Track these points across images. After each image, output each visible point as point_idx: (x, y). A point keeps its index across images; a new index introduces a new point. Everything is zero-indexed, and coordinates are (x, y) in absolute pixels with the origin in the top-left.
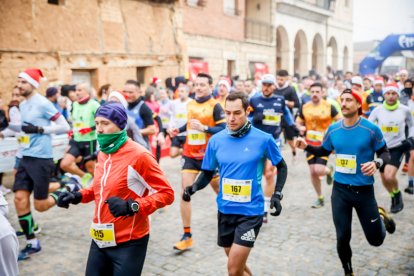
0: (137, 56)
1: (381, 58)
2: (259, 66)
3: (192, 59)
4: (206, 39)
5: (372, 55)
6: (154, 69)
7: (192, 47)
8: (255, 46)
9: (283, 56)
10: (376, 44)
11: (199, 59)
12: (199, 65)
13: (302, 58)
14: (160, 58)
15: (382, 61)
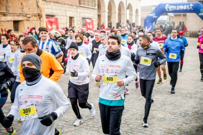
0: (14, 14)
1: (156, 17)
2: (88, 21)
3: (48, 16)
4: (56, 4)
5: (151, 15)
6: (25, 22)
7: (48, 9)
8: (85, 9)
9: (102, 14)
10: (154, 8)
11: (52, 16)
12: (53, 20)
13: (113, 16)
14: (28, 16)
15: (157, 18)
